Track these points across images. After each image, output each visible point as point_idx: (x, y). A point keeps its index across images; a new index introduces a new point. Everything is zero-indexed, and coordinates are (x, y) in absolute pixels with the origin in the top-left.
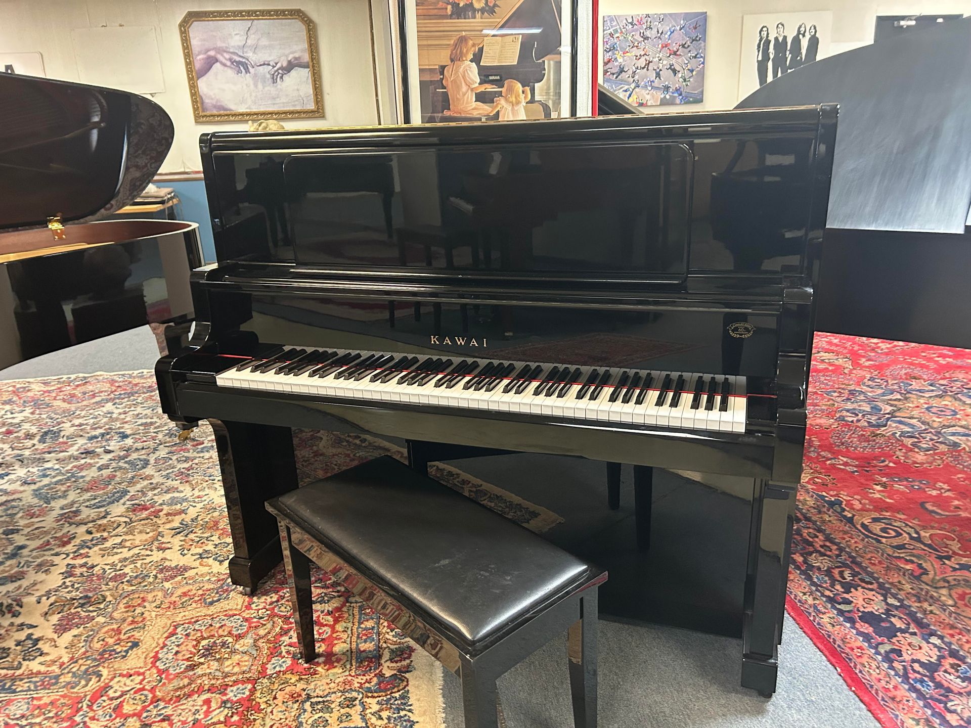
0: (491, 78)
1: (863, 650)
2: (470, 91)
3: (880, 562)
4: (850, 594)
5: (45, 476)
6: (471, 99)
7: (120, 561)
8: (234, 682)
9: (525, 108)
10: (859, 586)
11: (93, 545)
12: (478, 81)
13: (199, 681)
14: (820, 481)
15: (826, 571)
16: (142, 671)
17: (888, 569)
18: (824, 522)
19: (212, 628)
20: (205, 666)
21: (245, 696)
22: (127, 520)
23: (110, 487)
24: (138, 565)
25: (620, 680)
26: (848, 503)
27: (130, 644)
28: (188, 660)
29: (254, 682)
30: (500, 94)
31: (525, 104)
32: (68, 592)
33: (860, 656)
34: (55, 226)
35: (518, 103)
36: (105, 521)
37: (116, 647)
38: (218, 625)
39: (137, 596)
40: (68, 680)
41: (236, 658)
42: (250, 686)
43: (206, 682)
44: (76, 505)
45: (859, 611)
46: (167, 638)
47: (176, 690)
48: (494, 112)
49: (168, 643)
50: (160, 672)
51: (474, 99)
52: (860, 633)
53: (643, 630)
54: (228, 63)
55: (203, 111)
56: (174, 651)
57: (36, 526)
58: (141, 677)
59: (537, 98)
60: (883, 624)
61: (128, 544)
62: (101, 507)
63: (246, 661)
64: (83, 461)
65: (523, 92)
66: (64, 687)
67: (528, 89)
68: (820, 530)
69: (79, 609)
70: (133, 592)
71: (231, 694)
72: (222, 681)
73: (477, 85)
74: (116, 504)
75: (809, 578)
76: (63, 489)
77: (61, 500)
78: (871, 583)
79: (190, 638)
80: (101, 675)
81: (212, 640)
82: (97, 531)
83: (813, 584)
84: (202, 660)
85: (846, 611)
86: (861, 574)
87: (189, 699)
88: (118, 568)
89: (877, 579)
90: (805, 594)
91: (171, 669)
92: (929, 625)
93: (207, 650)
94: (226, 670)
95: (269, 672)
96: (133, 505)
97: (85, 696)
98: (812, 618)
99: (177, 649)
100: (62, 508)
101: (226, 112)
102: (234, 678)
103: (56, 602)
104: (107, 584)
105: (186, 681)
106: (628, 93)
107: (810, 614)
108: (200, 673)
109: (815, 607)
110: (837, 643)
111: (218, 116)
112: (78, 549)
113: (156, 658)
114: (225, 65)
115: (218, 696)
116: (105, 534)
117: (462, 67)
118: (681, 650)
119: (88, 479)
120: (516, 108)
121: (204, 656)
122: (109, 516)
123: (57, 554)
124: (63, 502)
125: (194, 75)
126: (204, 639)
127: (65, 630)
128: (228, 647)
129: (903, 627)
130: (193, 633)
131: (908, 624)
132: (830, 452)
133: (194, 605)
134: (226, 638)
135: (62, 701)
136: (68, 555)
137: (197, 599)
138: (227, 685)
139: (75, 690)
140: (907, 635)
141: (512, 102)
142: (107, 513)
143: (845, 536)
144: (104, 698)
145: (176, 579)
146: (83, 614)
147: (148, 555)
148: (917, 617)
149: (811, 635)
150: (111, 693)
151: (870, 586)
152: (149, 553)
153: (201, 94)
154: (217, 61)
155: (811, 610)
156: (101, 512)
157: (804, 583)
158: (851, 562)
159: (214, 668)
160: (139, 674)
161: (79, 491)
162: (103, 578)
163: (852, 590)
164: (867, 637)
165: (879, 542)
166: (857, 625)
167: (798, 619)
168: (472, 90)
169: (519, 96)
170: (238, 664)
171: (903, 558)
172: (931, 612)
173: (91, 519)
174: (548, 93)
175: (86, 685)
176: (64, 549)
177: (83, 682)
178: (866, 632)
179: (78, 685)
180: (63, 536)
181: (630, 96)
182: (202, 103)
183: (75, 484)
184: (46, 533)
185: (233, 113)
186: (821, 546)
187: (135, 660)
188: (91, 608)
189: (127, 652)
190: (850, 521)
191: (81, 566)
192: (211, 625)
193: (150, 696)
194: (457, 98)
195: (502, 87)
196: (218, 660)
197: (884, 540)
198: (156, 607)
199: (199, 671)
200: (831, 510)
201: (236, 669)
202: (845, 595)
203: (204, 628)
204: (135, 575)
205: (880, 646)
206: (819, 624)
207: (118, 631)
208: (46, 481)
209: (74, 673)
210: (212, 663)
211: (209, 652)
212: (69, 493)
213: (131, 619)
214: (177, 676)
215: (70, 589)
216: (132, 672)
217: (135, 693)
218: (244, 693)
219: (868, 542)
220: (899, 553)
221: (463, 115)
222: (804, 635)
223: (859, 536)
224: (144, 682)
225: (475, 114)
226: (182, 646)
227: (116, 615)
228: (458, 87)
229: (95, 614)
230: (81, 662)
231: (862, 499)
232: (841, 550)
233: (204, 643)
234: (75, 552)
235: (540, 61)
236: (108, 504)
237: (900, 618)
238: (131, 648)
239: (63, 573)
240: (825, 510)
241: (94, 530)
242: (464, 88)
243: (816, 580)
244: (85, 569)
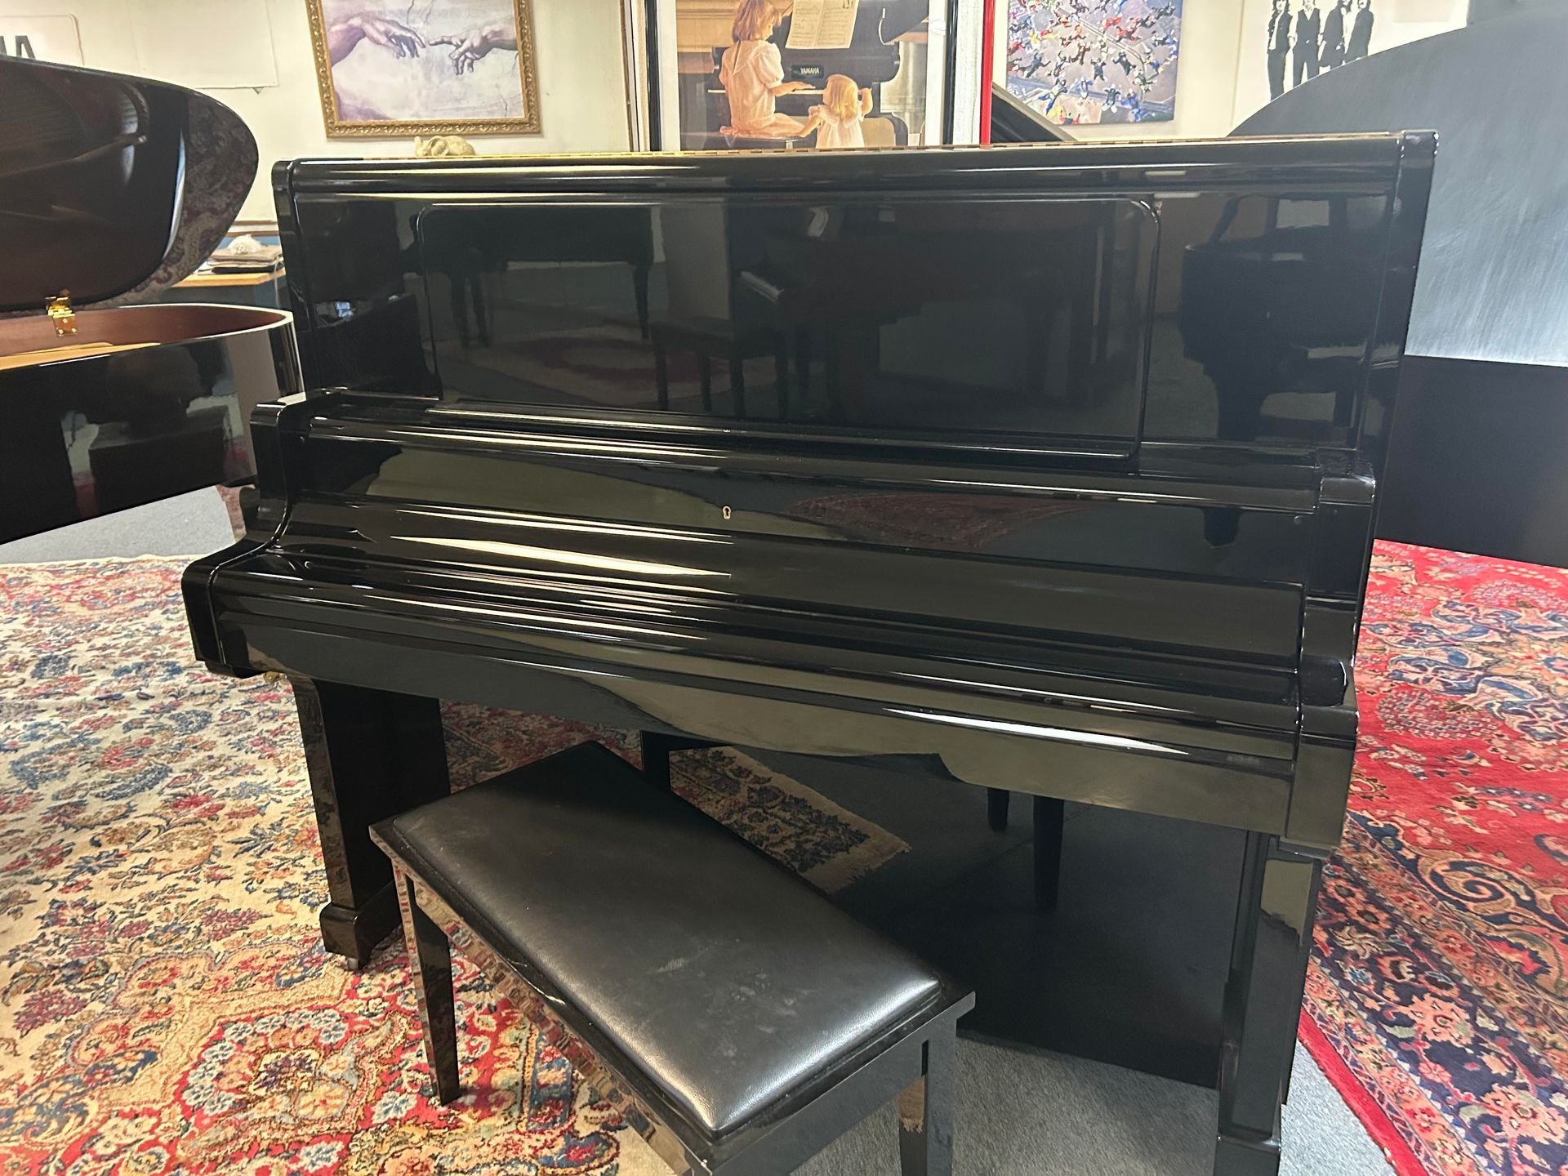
0: (804, 71)
1: (1433, 1116)
2: (766, 93)
3: (1463, 947)
4: (1411, 1008)
5: (35, 737)
6: (769, 108)
7: (142, 899)
8: (314, 1136)
9: (862, 125)
10: (1427, 991)
11: (100, 866)
12: (781, 75)
13: (254, 1133)
14: (1359, 789)
15: (1367, 960)
16: (156, 1107)
17: (1477, 959)
18: (1364, 867)
19: (286, 1031)
20: (266, 1104)
21: (329, 1165)
22: (163, 822)
23: (141, 761)
24: (172, 907)
25: (995, 1158)
26: (1410, 835)
27: (141, 1056)
28: (237, 1090)
29: (348, 1137)
30: (818, 100)
31: (862, 119)
32: (48, 953)
33: (1427, 1128)
34: (59, 312)
35: (850, 116)
36: (124, 824)
37: (116, 1061)
38: (296, 1026)
39: (163, 965)
40: (29, 1118)
41: (322, 1090)
42: (340, 1146)
43: (266, 1135)
44: (79, 793)
45: (1425, 1039)
46: (206, 1047)
47: (212, 1148)
48: (809, 132)
49: (207, 1056)
50: (188, 1112)
51: (773, 108)
52: (1427, 1083)
53: (1039, 1062)
54: (383, 40)
55: (341, 119)
56: (215, 1073)
57: (9, 828)
58: (154, 1120)
59: (884, 108)
60: (1468, 1067)
61: (158, 867)
62: (121, 797)
63: (337, 1097)
64: (100, 713)
65: (860, 97)
66: (20, 1132)
67: (868, 92)
68: (1358, 883)
69: (62, 986)
70: (157, 957)
71: (306, 1160)
72: (291, 1133)
73: (779, 83)
74: (148, 792)
75: (1338, 973)
76: (62, 762)
77: (57, 782)
78: (1448, 987)
79: (246, 1048)
80: (87, 1113)
81: (283, 1055)
82: (110, 842)
83: (1345, 985)
84: (262, 1092)
85: (1402, 1040)
86: (1431, 970)
87: (233, 1167)
88: (137, 911)
89: (1457, 979)
90: (1330, 1004)
91: (207, 1107)
92: (1550, 1071)
93: (272, 1072)
94: (302, 1113)
95: (376, 1120)
96: (175, 795)
97: (56, 1151)
98: (1341, 1052)
99: (220, 1068)
100: (56, 798)
101: (378, 122)
102: (314, 1129)
103: (23, 971)
104: (115, 941)
105: (231, 1131)
106: (1048, 101)
107: (1338, 1042)
108: (257, 1117)
109: (1348, 1030)
110: (1387, 1100)
112: (74, 874)
113: (183, 1085)
114: (377, 43)
115: (282, 1162)
116: (122, 848)
117: (755, 50)
118: (1107, 1103)
119: (105, 745)
120: (846, 126)
121: (266, 1084)
122: (133, 815)
123: (37, 882)
124: (58, 786)
125: (327, 58)
126: (269, 1051)
127: (35, 1024)
128: (309, 1069)
129: (1504, 1074)
130: (251, 1039)
131: (1513, 1068)
132: (1376, 736)
133: (259, 986)
134: (307, 1052)
135: (14, 1158)
136: (55, 884)
137: (264, 974)
138: (300, 1142)
139: (39, 1139)
140: (1511, 1089)
141: (840, 115)
142: (130, 809)
143: (1402, 896)
144: (87, 1157)
145: (233, 937)
146: (68, 995)
147: (190, 890)
148: (1528, 1055)
149: (1339, 1082)
150: (100, 1148)
151: (1446, 993)
152: (192, 885)
153: (337, 90)
154: (364, 35)
155: (1341, 1036)
156: (119, 807)
157: (1330, 984)
158: (1413, 946)
159: (281, 1108)
160: (150, 1113)
161: (88, 766)
162: (110, 928)
163: (1415, 999)
164: (1440, 1093)
165: (1464, 908)
166: (1423, 1068)
167: (1316, 1052)
168: (770, 91)
169: (852, 104)
170: (324, 1102)
171: (1504, 939)
172: (1554, 1045)
173: (101, 818)
174: (903, 101)
175: (59, 1130)
176: (50, 872)
177: (54, 1125)
178: (1438, 1080)
179: (44, 1129)
180: (50, 850)
181: (1050, 106)
182: (339, 105)
183: (83, 754)
184: (24, 841)
185: (389, 122)
186: (1360, 913)
187: (147, 1088)
188: (82, 986)
189: (134, 1070)
190: (1412, 866)
191: (75, 905)
192: (284, 1026)
193: (166, 1156)
194: (743, 106)
195: (823, 87)
196: (289, 1093)
197: (1470, 905)
198: (193, 987)
199: (255, 1113)
200: (1378, 845)
201: (320, 1113)
202: (1402, 1009)
203: (271, 1031)
204: (164, 925)
205: (1463, 1109)
206: (1354, 1063)
207: (124, 1030)
208: (36, 746)
209: (40, 1106)
210: (278, 1098)
211: (275, 1077)
212: (71, 769)
213: (147, 1008)
214: (216, 1120)
215: (51, 946)
216: (139, 1109)
217: (141, 1149)
218: (328, 1160)
219: (1442, 908)
220: (1496, 930)
221: (754, 136)
222: (1327, 1082)
223: (1427, 896)
224: (157, 1131)
225: (775, 134)
226: (231, 1064)
227: (125, 1000)
228: (746, 87)
229: (88, 996)
230: (54, 1085)
231: (1432, 827)
232: (1395, 921)
233: (269, 1059)
234: (68, 879)
235: (892, 43)
236: (134, 793)
237: (1499, 1056)
238: (143, 1063)
239: (43, 918)
240: (1367, 844)
241: (104, 840)
242: (757, 89)
243: (1349, 978)
244: (81, 912)
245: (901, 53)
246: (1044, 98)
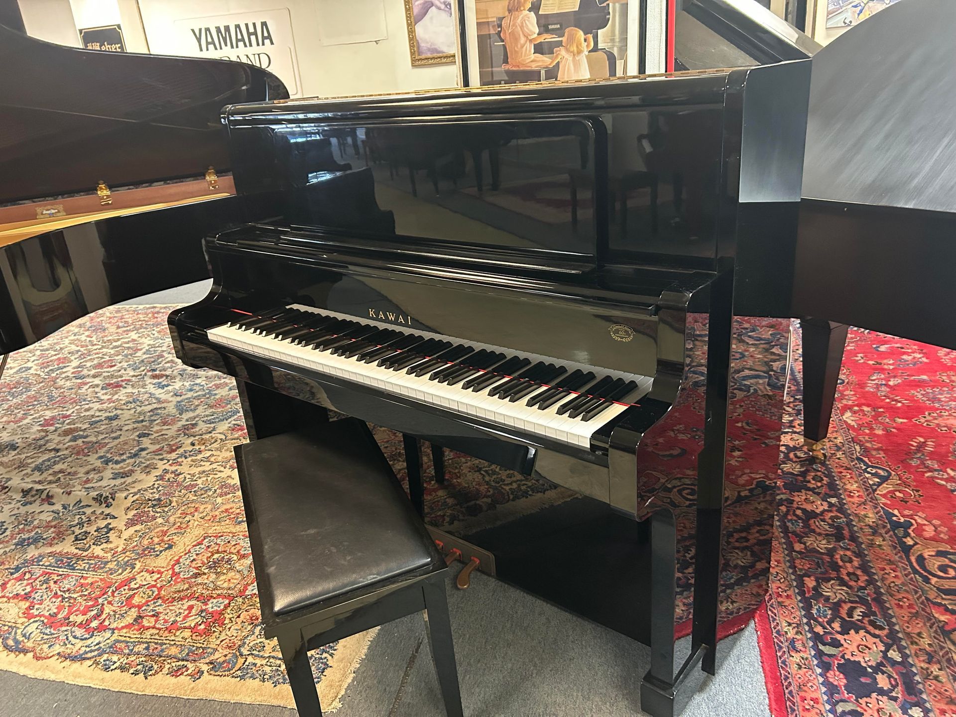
0: (550, 27)
1: (818, 703)
2: (528, 42)
3: (910, 606)
4: (846, 637)
5: (191, 390)
6: (530, 51)
7: (199, 473)
8: (219, 595)
9: (587, 57)
10: (864, 628)
11: (190, 455)
12: (537, 31)
13: (195, 589)
14: (901, 495)
15: (834, 603)
16: (162, 570)
17: (916, 615)
18: (871, 545)
19: (229, 544)
20: (206, 577)
21: (219, 609)
22: (224, 437)
23: (229, 406)
24: (209, 479)
25: (535, 671)
26: (920, 530)
27: (167, 546)
28: (197, 568)
29: (231, 598)
30: (559, 44)
31: (587, 53)
32: (152, 493)
33: (808, 710)
34: (211, 178)
35: (580, 52)
36: (207, 436)
37: (156, 546)
38: (234, 543)
39: (193, 505)
40: (111, 567)
41: (231, 574)
42: (227, 602)
43: (200, 590)
44: (197, 419)
45: (843, 657)
46: (194, 546)
47: (175, 592)
48: (554, 64)
49: (192, 551)
50: (175, 574)
51: (533, 51)
52: (827, 683)
53: (589, 626)
54: (443, 7)
55: (419, 55)
56: (192, 558)
57: (163, 433)
58: (159, 576)
59: (600, 46)
60: (863, 680)
61: (212, 459)
62: (213, 423)
63: (236, 579)
64: (223, 381)
65: (585, 40)
66: (106, 572)
67: (590, 36)
68: (860, 554)
69: (151, 509)
70: (193, 501)
71: (210, 605)
72: (210, 592)
73: (536, 35)
74: (225, 421)
75: (808, 607)
76: (197, 403)
77: (191, 412)
78: (882, 628)
79: (209, 550)
80: (134, 568)
81: (223, 555)
82: (199, 444)
83: (809, 616)
84: (206, 571)
85: (826, 655)
86: (876, 615)
87: (180, 602)
88: (195, 478)
89: (891, 625)
90: (790, 624)
91: (182, 573)
92: (921, 692)
93: (214, 563)
94: (219, 583)
95: (247, 593)
96: (234, 425)
97: (116, 582)
98: (779, 654)
99: (195, 557)
100: (187, 420)
101: (439, 55)
102: (219, 592)
103: (137, 500)
104: (180, 492)
105: (187, 586)
106: (860, 8)
107: (781, 648)
108: (200, 582)
109: (793, 642)
110: (791, 688)
111: (431, 59)
112: (178, 458)
113: (178, 562)
114: (439, 9)
115: (200, 604)
116: (203, 447)
117: (521, 17)
118: (615, 655)
119: (217, 397)
120: (577, 59)
121: (210, 567)
122: (214, 432)
123: (162, 460)
124: (191, 414)
125: (413, 20)
126: (218, 552)
127: (133, 525)
128: (230, 564)
129: (885, 688)
130: (214, 545)
131: (894, 687)
132: (938, 461)
133: (228, 521)
134: (232, 556)
135: (99, 584)
136: (169, 461)
137: (232, 516)
138: (212, 596)
139: (112, 576)
140: (885, 698)
141: (573, 52)
142: (214, 429)
143: (887, 567)
144: (126, 587)
145: (228, 496)
146: (152, 513)
147: (220, 471)
148: (912, 681)
149: (767, 672)
150: (132, 585)
151: (877, 632)
152: (222, 469)
153: (418, 38)
154: (432, 5)
155: (785, 645)
156: (210, 428)
157: (798, 613)
158: (873, 599)
159: (211, 579)
160: (160, 572)
161: (206, 406)
162: (181, 485)
163: (852, 632)
164: (832, 689)
165: (927, 580)
166: (830, 674)
167: (764, 651)
168: (531, 41)
169: (581, 44)
170: (229, 580)
171: (945, 605)
172: (936, 678)
173: (200, 432)
174: (613, 40)
175: (121, 574)
176: (169, 456)
177: (120, 571)
178: (836, 683)
179: (116, 572)
180: (174, 445)
181: (861, 11)
182: (419, 47)
183: (207, 400)
184: (166, 440)
185: (445, 55)
186: (849, 574)
187: (163, 561)
188: (158, 510)
189: (161, 552)
190: (907, 549)
191: (172, 472)
192: (229, 542)
193: (156, 593)
194: (515, 51)
195: (563, 36)
196: (217, 573)
197: (934, 580)
198: (201, 518)
199: (199, 580)
200: (891, 533)
201: (226, 585)
202: (839, 637)
203: (223, 543)
204: (202, 486)
205: (841, 704)
206: (784, 662)
207: (164, 533)
208: (190, 394)
209: (119, 562)
210: (211, 574)
211: (214, 566)
212: (199, 407)
213: (179, 524)
214: (184, 580)
215: (155, 490)
216: (155, 570)
217: (148, 588)
218: (219, 607)
219: (911, 579)
220: (943, 599)
221: (522, 69)
222: (761, 670)
223: (905, 569)
224: (158, 581)
225: (534, 67)
226: (200, 556)
227: (172, 519)
228: (516, 39)
229: (159, 515)
230: (128, 553)
231: (940, 526)
232: (871, 582)
233: (216, 556)
234: (174, 460)
235: (605, 4)
236: (219, 421)
237: (890, 677)
238: (166, 549)
239: (157, 476)
240: (883, 531)
241: (197, 443)
242: (523, 40)
243: (814, 611)
244: (173, 476)
245: (611, 11)
246: (855, 6)
